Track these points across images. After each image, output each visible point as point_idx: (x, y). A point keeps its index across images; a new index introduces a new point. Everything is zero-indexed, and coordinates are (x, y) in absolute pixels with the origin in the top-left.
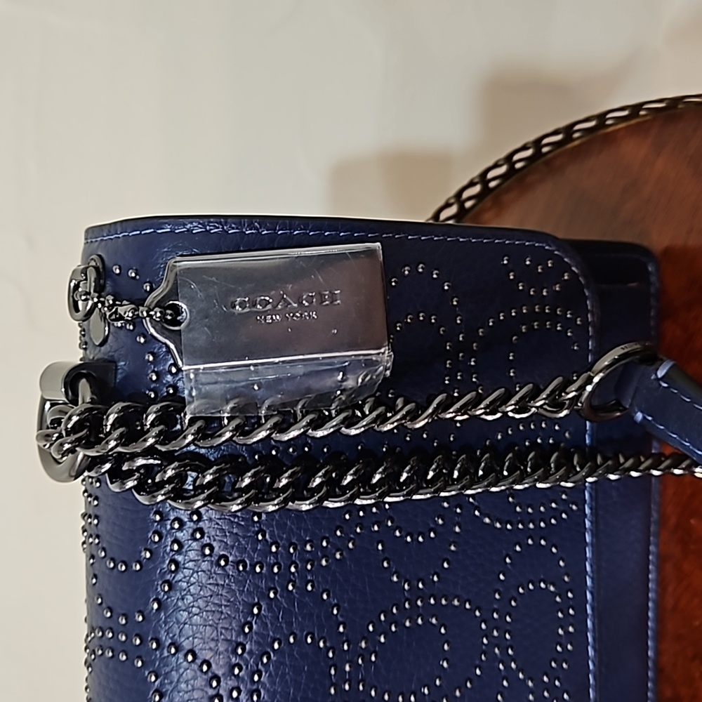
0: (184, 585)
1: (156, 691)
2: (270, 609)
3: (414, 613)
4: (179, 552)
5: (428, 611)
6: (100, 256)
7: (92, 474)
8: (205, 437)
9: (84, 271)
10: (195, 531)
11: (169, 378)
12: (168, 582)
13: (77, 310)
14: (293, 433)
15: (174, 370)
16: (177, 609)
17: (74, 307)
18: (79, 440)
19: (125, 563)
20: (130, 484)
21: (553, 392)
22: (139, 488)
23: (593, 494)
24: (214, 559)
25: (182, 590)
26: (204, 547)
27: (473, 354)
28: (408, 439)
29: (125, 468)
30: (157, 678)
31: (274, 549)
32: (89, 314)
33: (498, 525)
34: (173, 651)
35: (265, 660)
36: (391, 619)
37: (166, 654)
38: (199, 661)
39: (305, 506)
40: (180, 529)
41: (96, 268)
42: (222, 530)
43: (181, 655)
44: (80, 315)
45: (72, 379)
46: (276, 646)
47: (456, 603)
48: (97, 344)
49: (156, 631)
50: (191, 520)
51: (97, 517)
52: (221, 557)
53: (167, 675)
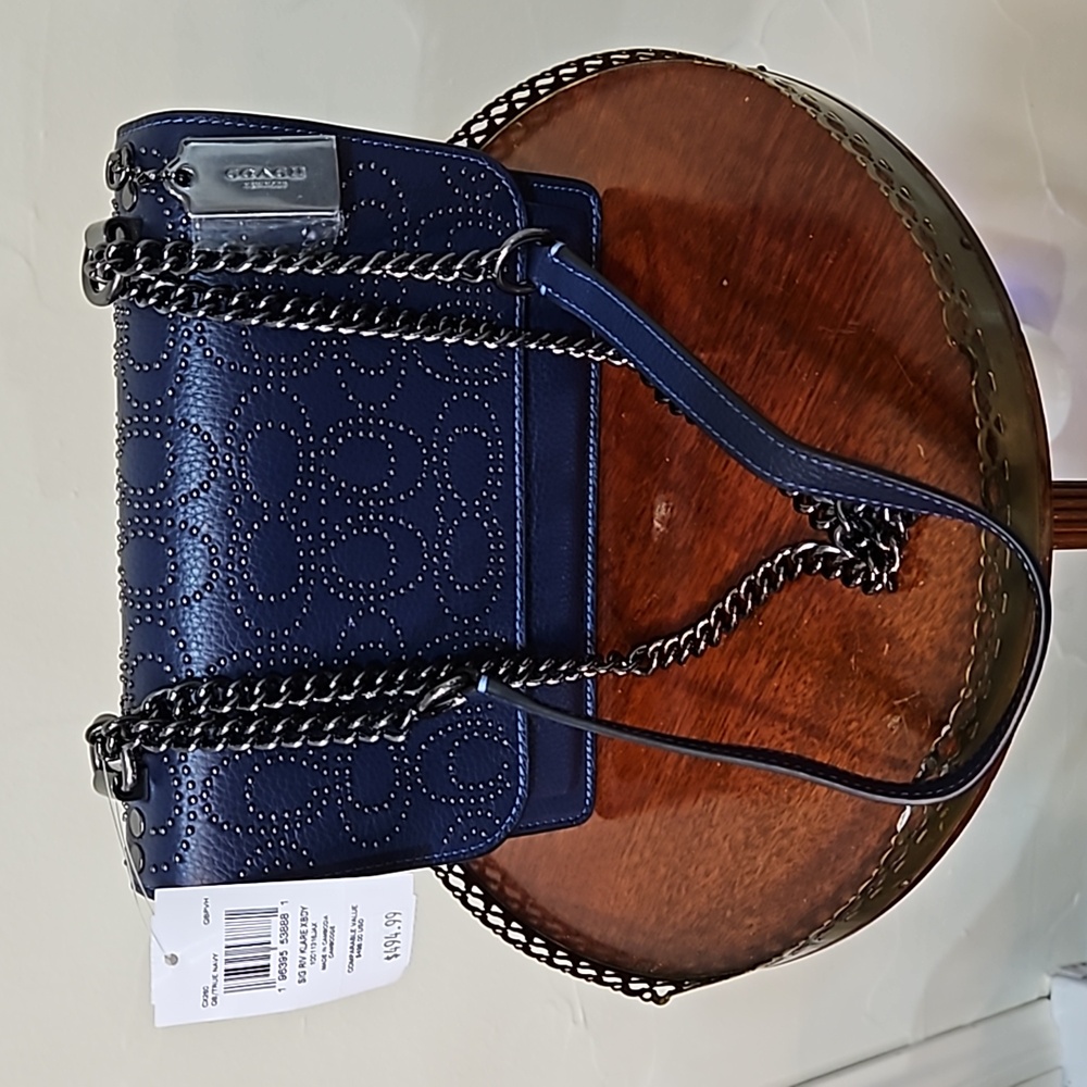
0: (191, 378)
1: (171, 454)
2: (252, 400)
3: (366, 428)
4: (188, 354)
5: (379, 430)
6: (131, 144)
7: (125, 297)
8: (205, 267)
9: (119, 152)
10: (199, 339)
11: (181, 228)
12: (180, 376)
13: (112, 182)
14: (269, 268)
15: (184, 221)
16: (187, 396)
17: (110, 180)
18: (116, 263)
19: (147, 364)
20: (152, 301)
21: (469, 260)
22: (159, 304)
23: (522, 367)
24: (213, 360)
25: (189, 381)
26: (205, 350)
27: (416, 238)
28: (362, 294)
29: (149, 290)
30: (171, 445)
31: (257, 357)
32: (121, 185)
33: (438, 376)
34: (183, 425)
35: (250, 436)
36: (347, 428)
37: (178, 428)
38: (201, 433)
39: (280, 325)
40: (189, 338)
41: (128, 150)
42: (219, 339)
43: (188, 428)
44: (116, 185)
45: (110, 227)
46: (258, 427)
47: (401, 428)
48: (127, 208)
49: (172, 411)
50: (196, 330)
51: (127, 323)
52: (218, 358)
53: (179, 443)
